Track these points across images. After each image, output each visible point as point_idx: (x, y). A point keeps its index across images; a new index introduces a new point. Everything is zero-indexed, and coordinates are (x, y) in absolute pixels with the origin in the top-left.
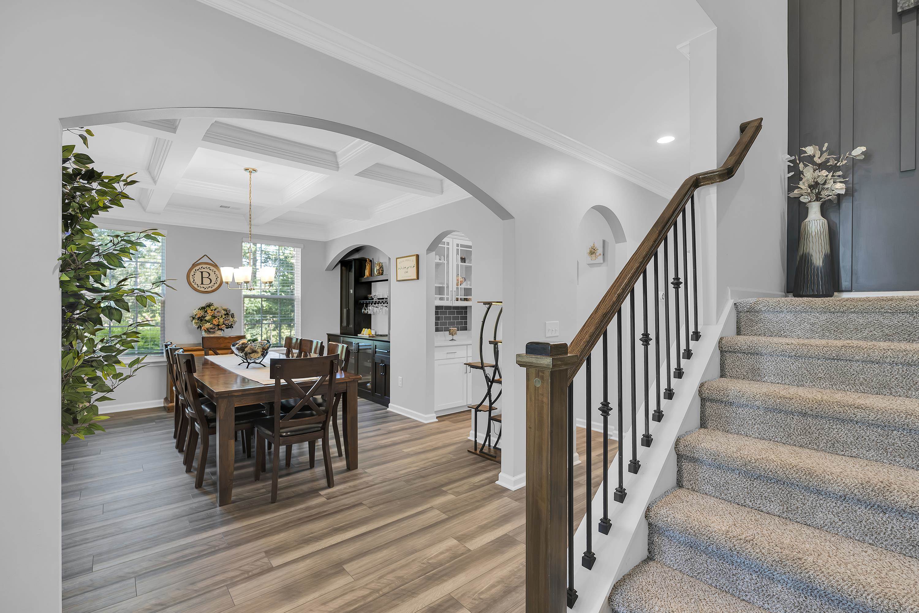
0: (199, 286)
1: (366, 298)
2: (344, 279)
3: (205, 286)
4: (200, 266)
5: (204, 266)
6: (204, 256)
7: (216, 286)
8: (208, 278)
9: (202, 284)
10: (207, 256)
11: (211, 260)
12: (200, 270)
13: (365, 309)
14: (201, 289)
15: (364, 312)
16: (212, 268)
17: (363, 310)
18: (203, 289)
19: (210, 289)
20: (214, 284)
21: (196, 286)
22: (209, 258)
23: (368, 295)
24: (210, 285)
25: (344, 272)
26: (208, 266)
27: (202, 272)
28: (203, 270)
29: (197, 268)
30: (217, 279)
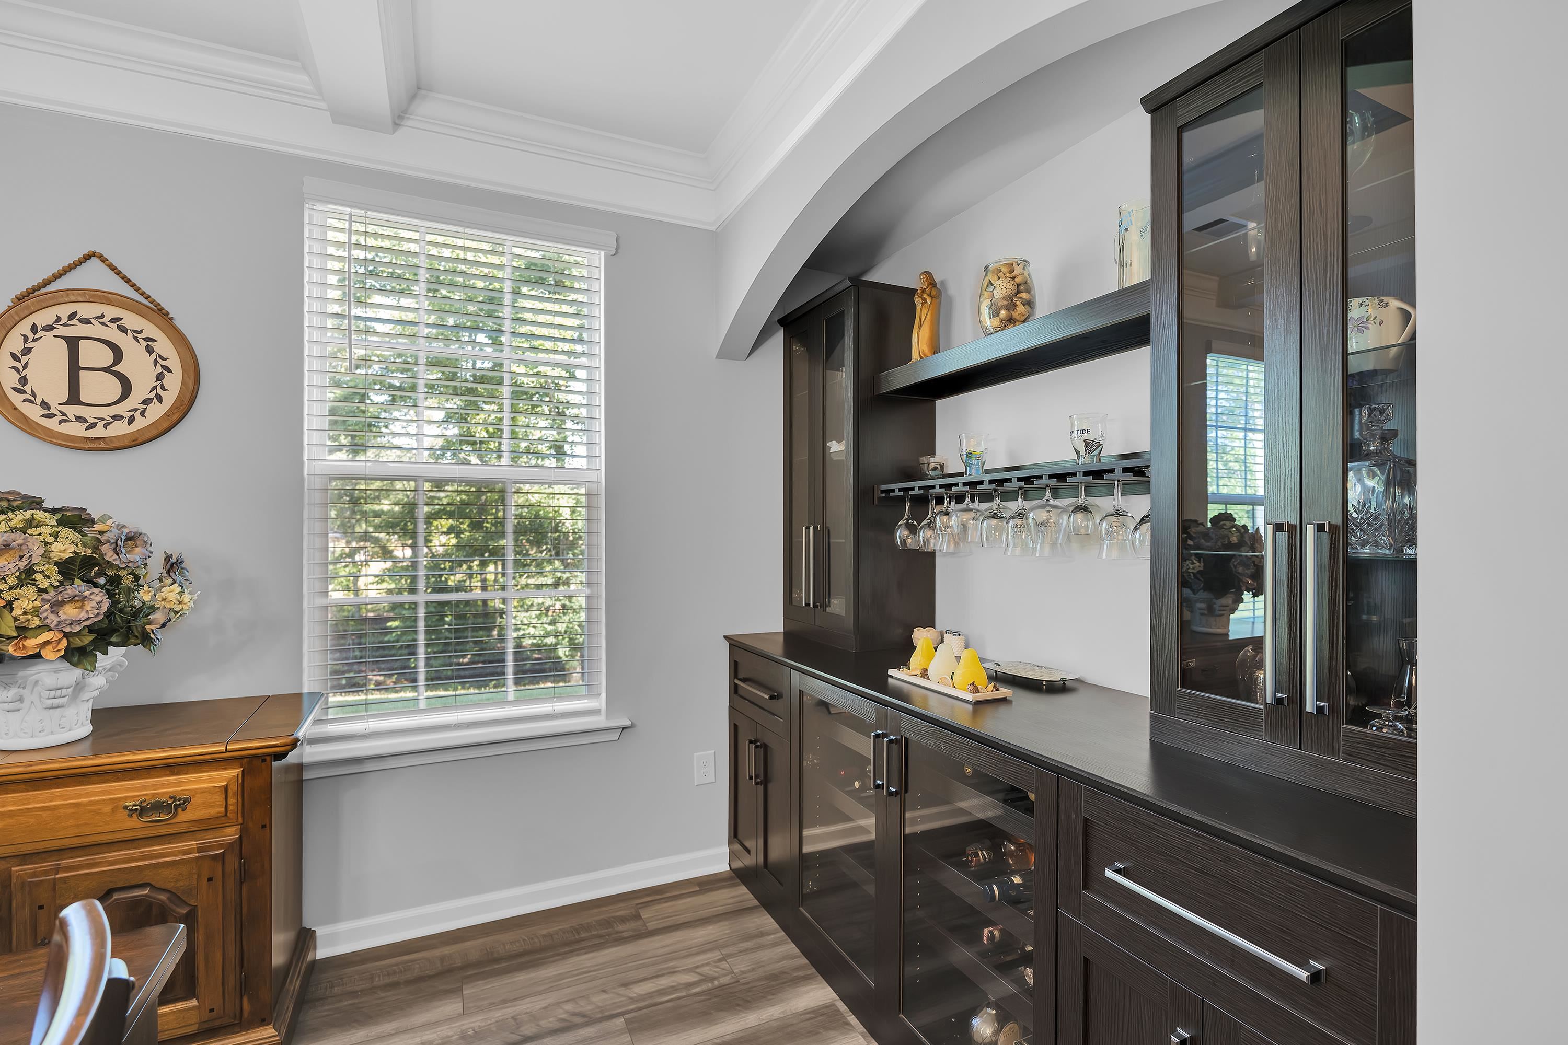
0: (53, 411)
1: (913, 473)
2: (801, 395)
3: (90, 414)
4: (64, 311)
5: (87, 310)
6: (88, 257)
7: (156, 412)
8: (107, 370)
9: (74, 398)
10: (103, 259)
11: (128, 281)
12: (61, 331)
13: (913, 530)
14: (66, 429)
15: (904, 542)
16: (132, 320)
17: (901, 533)
18: (77, 430)
19: (120, 429)
20: (147, 402)
21: (34, 412)
22: (113, 268)
23: (924, 460)
24: (121, 409)
25: (802, 368)
26: (111, 312)
27: (73, 344)
28: (78, 329)
29: (44, 317)
30: (160, 377)
